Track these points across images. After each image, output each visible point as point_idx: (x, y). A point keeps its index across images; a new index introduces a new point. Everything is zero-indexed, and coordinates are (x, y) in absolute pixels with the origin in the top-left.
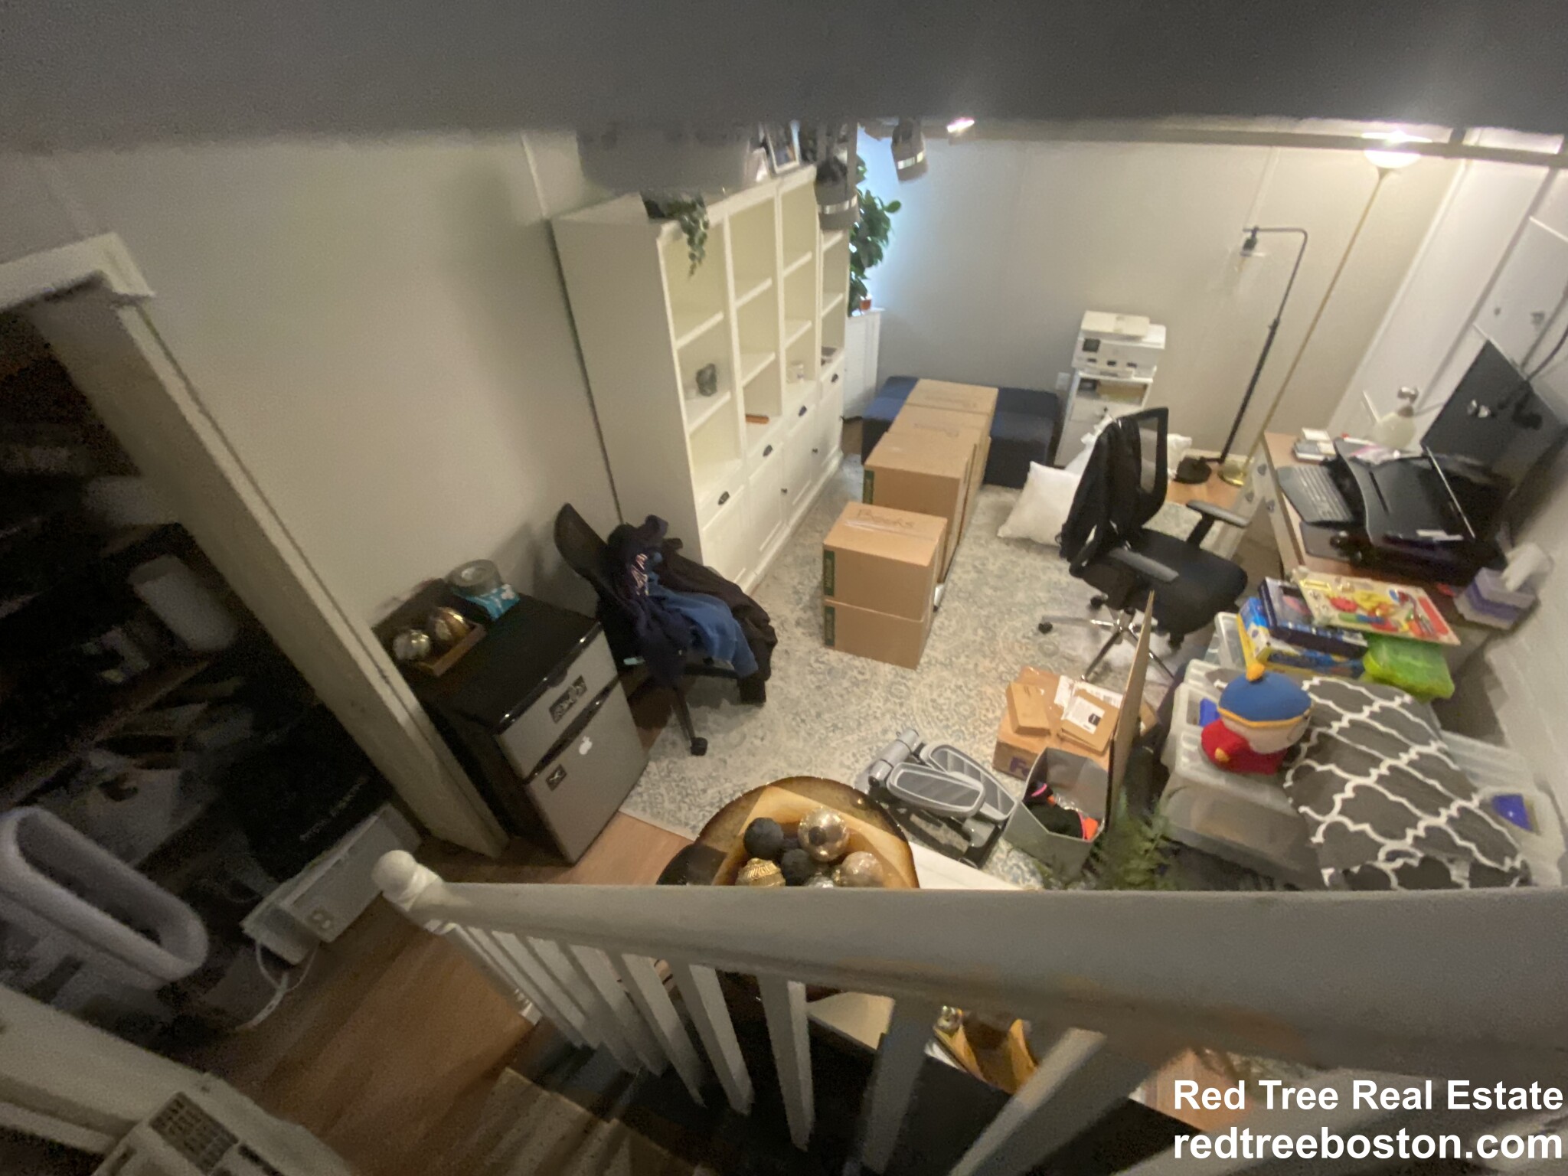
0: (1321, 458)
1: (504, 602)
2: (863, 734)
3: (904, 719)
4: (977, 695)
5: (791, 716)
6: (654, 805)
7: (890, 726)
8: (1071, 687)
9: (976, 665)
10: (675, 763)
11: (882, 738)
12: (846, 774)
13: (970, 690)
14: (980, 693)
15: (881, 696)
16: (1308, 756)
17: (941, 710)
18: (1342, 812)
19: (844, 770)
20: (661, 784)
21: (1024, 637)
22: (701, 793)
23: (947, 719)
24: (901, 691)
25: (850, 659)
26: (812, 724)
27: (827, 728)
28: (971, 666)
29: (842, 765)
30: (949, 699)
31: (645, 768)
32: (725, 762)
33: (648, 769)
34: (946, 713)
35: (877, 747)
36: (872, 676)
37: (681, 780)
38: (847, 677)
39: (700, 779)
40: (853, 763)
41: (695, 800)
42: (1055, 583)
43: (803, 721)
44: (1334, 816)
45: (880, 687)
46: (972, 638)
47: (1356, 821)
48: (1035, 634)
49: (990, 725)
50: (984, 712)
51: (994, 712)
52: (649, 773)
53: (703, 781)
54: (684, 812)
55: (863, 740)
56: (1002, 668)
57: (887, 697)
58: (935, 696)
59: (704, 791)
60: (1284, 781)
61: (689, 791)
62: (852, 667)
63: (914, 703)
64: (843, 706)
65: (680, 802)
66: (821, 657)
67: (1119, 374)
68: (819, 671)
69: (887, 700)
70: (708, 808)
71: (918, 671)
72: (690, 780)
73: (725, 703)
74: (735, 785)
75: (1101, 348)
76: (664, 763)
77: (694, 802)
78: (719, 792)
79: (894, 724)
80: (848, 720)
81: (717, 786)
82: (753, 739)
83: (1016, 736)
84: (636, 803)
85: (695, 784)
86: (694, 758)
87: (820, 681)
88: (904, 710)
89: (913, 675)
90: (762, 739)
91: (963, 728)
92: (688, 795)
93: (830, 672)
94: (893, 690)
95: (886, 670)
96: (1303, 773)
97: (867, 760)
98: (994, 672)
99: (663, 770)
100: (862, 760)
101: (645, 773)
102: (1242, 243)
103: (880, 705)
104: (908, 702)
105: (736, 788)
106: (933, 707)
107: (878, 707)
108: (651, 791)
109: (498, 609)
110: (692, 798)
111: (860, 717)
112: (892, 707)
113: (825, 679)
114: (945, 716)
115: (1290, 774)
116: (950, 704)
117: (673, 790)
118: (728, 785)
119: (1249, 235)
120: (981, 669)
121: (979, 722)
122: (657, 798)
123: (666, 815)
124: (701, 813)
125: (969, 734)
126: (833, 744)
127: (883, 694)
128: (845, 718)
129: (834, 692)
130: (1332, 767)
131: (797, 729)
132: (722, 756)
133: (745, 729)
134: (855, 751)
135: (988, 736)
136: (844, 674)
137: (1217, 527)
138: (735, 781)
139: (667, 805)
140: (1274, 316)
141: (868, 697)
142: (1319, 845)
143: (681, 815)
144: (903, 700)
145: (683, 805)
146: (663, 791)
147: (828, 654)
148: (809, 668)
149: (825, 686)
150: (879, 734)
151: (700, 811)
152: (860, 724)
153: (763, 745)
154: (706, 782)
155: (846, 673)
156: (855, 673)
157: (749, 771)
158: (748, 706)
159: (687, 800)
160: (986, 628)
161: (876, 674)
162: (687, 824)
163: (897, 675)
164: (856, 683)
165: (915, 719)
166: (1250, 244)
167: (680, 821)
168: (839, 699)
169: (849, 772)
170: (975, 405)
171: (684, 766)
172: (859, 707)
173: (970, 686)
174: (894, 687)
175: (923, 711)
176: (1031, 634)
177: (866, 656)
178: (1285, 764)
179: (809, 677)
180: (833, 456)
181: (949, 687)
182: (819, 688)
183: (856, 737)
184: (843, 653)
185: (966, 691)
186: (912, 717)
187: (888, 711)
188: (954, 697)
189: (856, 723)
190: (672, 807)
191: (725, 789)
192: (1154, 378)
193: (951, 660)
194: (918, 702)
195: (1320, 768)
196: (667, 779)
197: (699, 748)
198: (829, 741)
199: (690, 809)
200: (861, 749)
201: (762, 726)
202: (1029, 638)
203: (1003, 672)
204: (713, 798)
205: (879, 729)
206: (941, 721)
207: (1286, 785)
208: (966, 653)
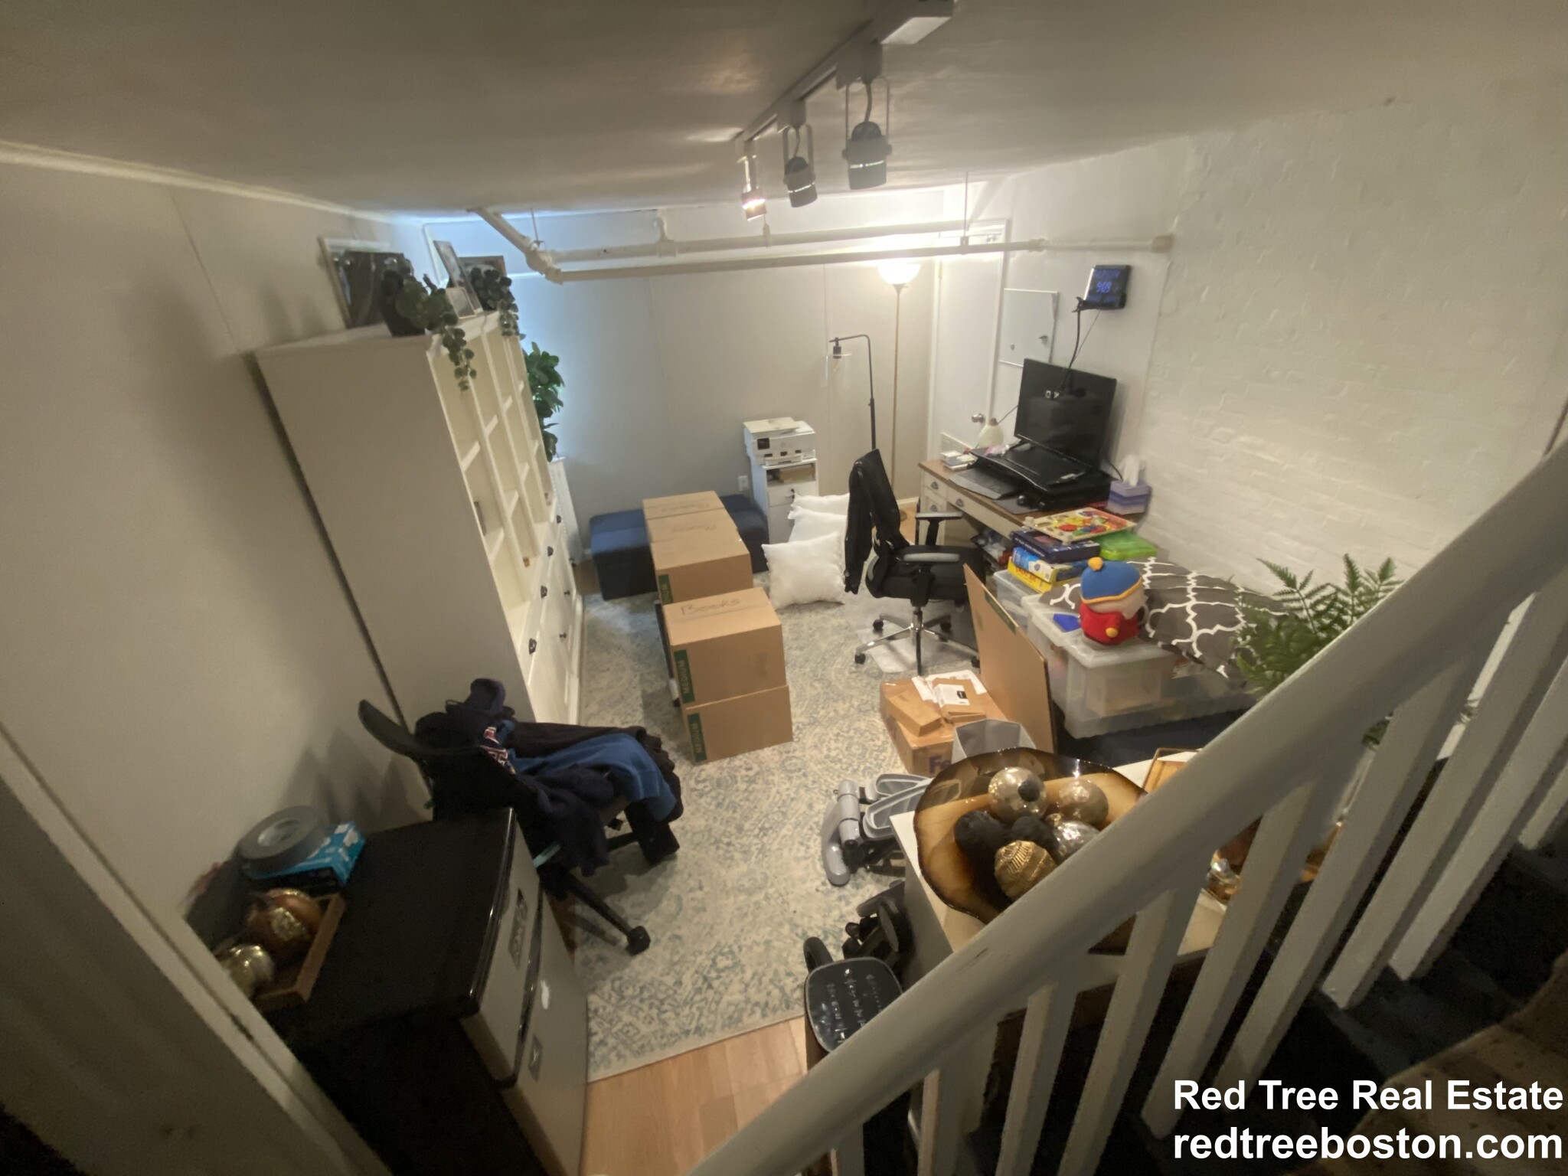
0: (966, 465)
1: (350, 850)
2: (793, 820)
3: (816, 785)
4: (855, 733)
5: (713, 848)
6: (629, 1042)
7: (811, 798)
8: (925, 683)
9: (835, 711)
10: (620, 978)
11: (813, 813)
12: (808, 865)
13: (848, 732)
14: (856, 730)
15: (782, 778)
16: (1151, 609)
17: (840, 761)
18: (1199, 627)
19: (804, 863)
20: (620, 1013)
21: (851, 673)
22: (675, 988)
23: (850, 765)
24: (796, 765)
25: (729, 763)
26: (739, 841)
27: (757, 836)
28: (832, 714)
29: (798, 860)
30: (837, 748)
31: (588, 1009)
32: (679, 937)
33: (592, 1007)
34: (844, 760)
35: (814, 823)
36: (760, 766)
37: (642, 992)
38: (739, 779)
39: (662, 975)
40: (806, 852)
41: (675, 1000)
42: (839, 626)
43: (729, 844)
44: (1196, 633)
45: (775, 771)
46: (814, 692)
47: (1211, 627)
48: (857, 667)
49: (884, 750)
50: (871, 743)
51: (878, 739)
52: (596, 1011)
53: (668, 974)
54: (672, 1023)
55: (797, 825)
56: (856, 703)
57: (788, 776)
58: (825, 752)
59: (679, 983)
60: (1148, 633)
61: (661, 996)
62: (737, 769)
63: (814, 767)
64: (756, 807)
65: (658, 1015)
66: (699, 776)
67: (792, 461)
68: (707, 789)
69: (790, 779)
70: (697, 998)
71: (796, 740)
72: (652, 984)
73: (630, 878)
74: (708, 953)
75: (771, 443)
76: (607, 988)
77: (675, 1004)
78: (697, 972)
79: (813, 794)
80: (770, 817)
81: (688, 968)
82: (691, 895)
83: (923, 738)
84: (604, 1058)
85: (661, 983)
86: (639, 957)
87: (715, 798)
88: (811, 778)
89: (794, 745)
90: (701, 888)
91: (868, 765)
92: (662, 1002)
93: (719, 785)
94: (788, 768)
95: (768, 754)
96: (1155, 621)
97: (816, 840)
98: (852, 710)
99: (610, 996)
100: (811, 844)
101: (591, 1015)
102: (831, 350)
103: (788, 786)
104: (809, 770)
105: (712, 955)
106: (832, 762)
107: (788, 789)
108: (614, 1030)
109: (345, 863)
110: (670, 1001)
111: (779, 808)
112: (798, 782)
113: (719, 794)
114: (846, 763)
115: (1148, 627)
116: (842, 752)
117: (641, 1009)
118: (700, 959)
119: (834, 344)
120: (842, 713)
121: (875, 753)
122: (628, 1032)
123: (653, 1042)
124: (694, 1009)
125: (876, 766)
126: (775, 846)
127: (783, 775)
128: (767, 816)
129: (738, 800)
130: (1170, 606)
131: (728, 855)
132: (669, 934)
133: (673, 890)
134: (800, 839)
135: (890, 759)
136: (734, 778)
137: (942, 525)
138: (705, 949)
139: (644, 1029)
140: (870, 397)
141: (771, 786)
142: (1201, 656)
143: (673, 1027)
144: (803, 771)
145: (663, 1016)
146: (627, 1018)
147: (703, 770)
148: (696, 793)
149: (724, 800)
150: (808, 812)
151: (691, 1007)
152: (784, 814)
153: (706, 893)
154: (672, 973)
155: (735, 777)
156: (743, 772)
157: (712, 928)
158: (659, 867)
159: (666, 1007)
160: (820, 680)
161: (761, 762)
162: (687, 1032)
163: (781, 753)
164: (751, 781)
165: (826, 781)
166: (837, 350)
167: (676, 1034)
168: (747, 804)
169: (809, 861)
170: (708, 505)
171: (633, 974)
172: (771, 799)
173: (845, 729)
174: (786, 764)
175: (827, 770)
176: (853, 669)
177: (743, 752)
178: (1141, 623)
179: (703, 801)
180: (576, 600)
181: (830, 739)
182: (719, 805)
183: (788, 826)
184: (719, 761)
185: (846, 735)
186: (822, 781)
187: (799, 787)
188: (840, 745)
189: (780, 814)
190: (655, 1026)
191: (700, 965)
192: (817, 457)
193: (813, 717)
194: (816, 765)
195: (1164, 611)
196: (623, 1002)
197: (639, 942)
198: (768, 847)
199: (678, 1015)
200: (803, 835)
201: (690, 875)
202: (854, 672)
203: (859, 706)
204: (694, 984)
205: (804, 808)
206: (847, 769)
207: (1151, 635)
208: (821, 706)
